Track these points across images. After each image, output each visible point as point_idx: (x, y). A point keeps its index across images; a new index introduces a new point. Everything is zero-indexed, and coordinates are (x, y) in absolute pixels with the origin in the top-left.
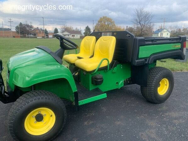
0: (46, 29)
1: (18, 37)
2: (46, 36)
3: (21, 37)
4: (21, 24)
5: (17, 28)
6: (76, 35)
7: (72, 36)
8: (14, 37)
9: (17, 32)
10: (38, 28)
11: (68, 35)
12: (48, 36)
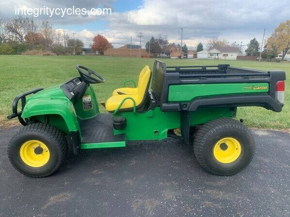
0: (185, 45)
1: (146, 57)
2: (184, 55)
3: (150, 57)
4: (153, 38)
5: (148, 44)
6: (230, 54)
7: (224, 55)
8: (142, 57)
9: (147, 50)
10: (174, 43)
11: (218, 54)
12: (186, 55)
